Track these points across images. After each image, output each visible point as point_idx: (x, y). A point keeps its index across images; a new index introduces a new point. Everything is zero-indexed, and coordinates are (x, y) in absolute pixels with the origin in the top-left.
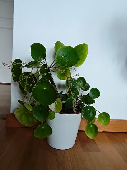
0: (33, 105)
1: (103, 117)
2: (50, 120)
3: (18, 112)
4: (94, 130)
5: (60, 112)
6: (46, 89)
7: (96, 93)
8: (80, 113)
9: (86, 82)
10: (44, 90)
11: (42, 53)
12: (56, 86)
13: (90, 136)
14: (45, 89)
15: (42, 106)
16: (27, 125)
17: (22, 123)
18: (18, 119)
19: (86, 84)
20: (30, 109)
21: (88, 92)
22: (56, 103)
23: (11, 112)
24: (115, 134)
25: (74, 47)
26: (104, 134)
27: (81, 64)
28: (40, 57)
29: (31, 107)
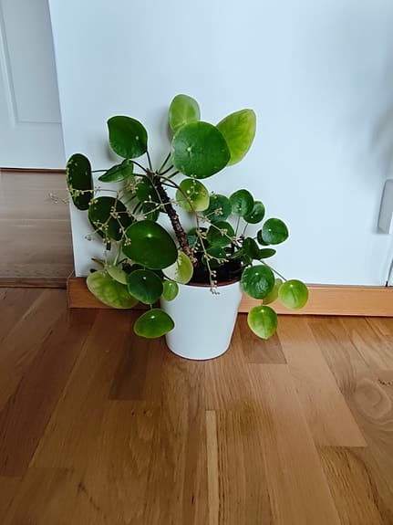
0: (127, 269)
1: (291, 290)
2: (167, 302)
3: (95, 279)
4: (268, 320)
5: (191, 281)
6: (152, 238)
7: (279, 231)
8: (238, 283)
9: (255, 200)
10: (148, 238)
11: (137, 138)
12: (177, 220)
13: (260, 331)
14: (150, 236)
15: (148, 273)
16: (118, 306)
17: (105, 303)
18: (96, 293)
19: (255, 207)
20: (121, 278)
21: (260, 226)
22: (180, 262)
23: (78, 274)
24: (333, 320)
25: (215, 125)
26: (306, 320)
27: (239, 158)
28: (133, 149)
29: (123, 274)
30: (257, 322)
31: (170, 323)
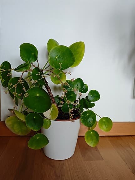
0: (25, 113)
1: (104, 122)
2: (45, 129)
3: (9, 120)
4: (95, 137)
5: (56, 119)
7: (96, 95)
8: (79, 119)
9: (84, 83)
11: (33, 54)
12: (50, 90)
13: (91, 144)
14: (38, 95)
15: (36, 114)
16: (20, 134)
17: (14, 132)
18: (10, 128)
19: (84, 86)
20: (22, 118)
21: (87, 94)
22: (52, 109)
23: (2, 120)
27: (77, 64)
28: (31, 59)
29: (24, 116)
30: (89, 139)
31: (46, 141)
